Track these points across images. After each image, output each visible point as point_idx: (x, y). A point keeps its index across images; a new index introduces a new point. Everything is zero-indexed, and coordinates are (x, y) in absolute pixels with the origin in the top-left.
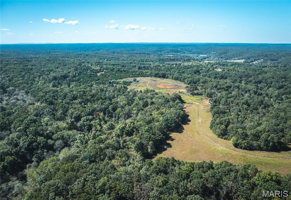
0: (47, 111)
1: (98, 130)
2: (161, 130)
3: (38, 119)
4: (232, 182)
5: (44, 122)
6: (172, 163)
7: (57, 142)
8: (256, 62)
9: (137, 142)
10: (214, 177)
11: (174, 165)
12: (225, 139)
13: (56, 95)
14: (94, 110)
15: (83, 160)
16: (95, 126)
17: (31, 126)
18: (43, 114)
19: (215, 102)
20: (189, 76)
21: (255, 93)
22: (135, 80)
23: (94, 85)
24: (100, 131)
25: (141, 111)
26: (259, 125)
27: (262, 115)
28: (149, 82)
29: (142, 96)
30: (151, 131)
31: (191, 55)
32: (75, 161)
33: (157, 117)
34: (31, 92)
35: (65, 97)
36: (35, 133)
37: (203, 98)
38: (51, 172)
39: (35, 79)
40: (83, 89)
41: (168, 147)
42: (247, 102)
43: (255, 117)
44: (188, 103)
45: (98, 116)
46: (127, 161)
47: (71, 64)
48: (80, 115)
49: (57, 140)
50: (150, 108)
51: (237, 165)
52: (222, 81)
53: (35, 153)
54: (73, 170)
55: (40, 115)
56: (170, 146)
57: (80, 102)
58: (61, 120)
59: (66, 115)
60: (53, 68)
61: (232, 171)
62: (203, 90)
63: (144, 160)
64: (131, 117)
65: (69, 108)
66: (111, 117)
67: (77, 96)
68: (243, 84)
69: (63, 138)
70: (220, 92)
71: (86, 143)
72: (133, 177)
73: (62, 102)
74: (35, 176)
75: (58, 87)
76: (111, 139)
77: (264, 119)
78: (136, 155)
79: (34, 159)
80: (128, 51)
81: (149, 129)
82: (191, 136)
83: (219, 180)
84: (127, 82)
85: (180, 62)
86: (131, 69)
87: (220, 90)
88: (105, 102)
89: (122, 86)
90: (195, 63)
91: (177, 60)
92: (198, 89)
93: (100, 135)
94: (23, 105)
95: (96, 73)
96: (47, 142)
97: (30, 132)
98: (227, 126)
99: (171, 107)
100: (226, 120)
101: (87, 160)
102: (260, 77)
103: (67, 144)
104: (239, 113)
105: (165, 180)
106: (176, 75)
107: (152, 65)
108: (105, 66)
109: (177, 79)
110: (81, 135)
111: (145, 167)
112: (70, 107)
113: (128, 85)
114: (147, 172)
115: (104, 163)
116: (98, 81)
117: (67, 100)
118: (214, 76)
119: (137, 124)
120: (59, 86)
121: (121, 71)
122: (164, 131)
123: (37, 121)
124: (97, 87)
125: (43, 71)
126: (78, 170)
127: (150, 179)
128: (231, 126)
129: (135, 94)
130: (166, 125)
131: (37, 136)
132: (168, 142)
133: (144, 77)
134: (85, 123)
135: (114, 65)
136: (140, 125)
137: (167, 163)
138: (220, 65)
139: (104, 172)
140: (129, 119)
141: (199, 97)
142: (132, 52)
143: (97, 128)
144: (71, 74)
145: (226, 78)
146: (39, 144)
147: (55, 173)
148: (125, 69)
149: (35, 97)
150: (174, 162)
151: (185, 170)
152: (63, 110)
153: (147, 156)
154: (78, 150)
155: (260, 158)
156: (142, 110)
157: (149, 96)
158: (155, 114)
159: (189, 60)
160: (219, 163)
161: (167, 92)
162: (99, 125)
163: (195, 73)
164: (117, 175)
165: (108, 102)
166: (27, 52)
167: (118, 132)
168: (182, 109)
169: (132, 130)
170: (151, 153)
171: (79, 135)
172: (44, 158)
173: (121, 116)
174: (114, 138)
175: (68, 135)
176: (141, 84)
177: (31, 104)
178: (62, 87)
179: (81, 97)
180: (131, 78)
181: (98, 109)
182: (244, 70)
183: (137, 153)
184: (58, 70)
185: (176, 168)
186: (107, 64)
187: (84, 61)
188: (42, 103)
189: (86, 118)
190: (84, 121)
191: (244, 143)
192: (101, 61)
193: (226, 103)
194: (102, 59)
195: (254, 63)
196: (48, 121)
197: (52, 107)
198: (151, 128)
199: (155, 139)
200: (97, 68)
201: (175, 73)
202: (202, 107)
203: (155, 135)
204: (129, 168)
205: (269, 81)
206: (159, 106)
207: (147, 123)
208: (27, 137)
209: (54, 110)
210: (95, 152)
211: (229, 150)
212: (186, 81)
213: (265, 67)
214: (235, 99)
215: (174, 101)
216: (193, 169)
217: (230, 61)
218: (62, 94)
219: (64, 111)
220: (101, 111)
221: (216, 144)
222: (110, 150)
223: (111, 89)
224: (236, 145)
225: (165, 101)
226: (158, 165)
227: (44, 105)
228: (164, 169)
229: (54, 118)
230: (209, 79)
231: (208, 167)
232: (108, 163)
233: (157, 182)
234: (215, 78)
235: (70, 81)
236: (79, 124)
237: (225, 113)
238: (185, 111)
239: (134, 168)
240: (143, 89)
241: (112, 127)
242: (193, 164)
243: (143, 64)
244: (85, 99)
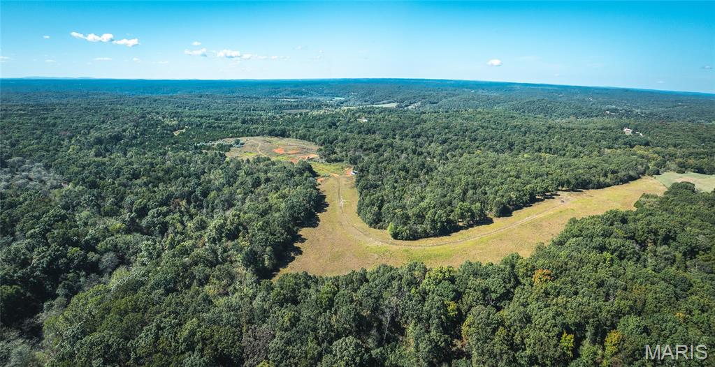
0: (85, 200)
1: (178, 232)
2: (283, 225)
3: (70, 214)
4: (396, 298)
5: (80, 219)
6: (305, 283)
7: (106, 255)
8: (412, 106)
9: (246, 249)
10: (370, 295)
11: (308, 286)
12: (379, 228)
13: (102, 171)
14: (170, 197)
15: (153, 288)
16: (173, 225)
17: (55, 226)
18: (78, 204)
19: (362, 171)
20: (321, 132)
21: (414, 152)
22: (237, 143)
23: (169, 153)
24: (182, 234)
25: (250, 194)
26: (423, 198)
27: (425, 183)
28: (260, 144)
29: (250, 168)
30: (268, 229)
31: (322, 99)
32: (140, 292)
33: (276, 204)
34: (55, 165)
35: (118, 174)
36: (63, 239)
37: (344, 166)
38: (94, 317)
39: (62, 142)
40: (149, 160)
41: (297, 255)
42: (404, 167)
43: (416, 188)
44: (323, 177)
45: (178, 207)
46: (230, 285)
47: (128, 115)
48: (146, 205)
49: (105, 252)
50: (265, 188)
51: (399, 267)
52: (369, 138)
53: (62, 278)
54: (136, 309)
55: (74, 207)
56: (299, 251)
57: (145, 183)
58: (111, 216)
59: (121, 207)
60: (95, 123)
61: (393, 279)
62: (344, 153)
63: (258, 282)
64: (234, 205)
65: (125, 193)
66: (201, 207)
67: (140, 172)
68: (397, 140)
69: (115, 248)
70: (367, 155)
71: (159, 256)
72: (241, 316)
73: (114, 183)
74: (61, 327)
75: (105, 157)
76: (202, 247)
77: (428, 189)
78: (246, 274)
79: (59, 291)
80: (223, 93)
81: (265, 224)
82: (331, 230)
83: (377, 299)
84: (225, 146)
85: (307, 111)
86: (229, 123)
87: (367, 152)
88: (188, 181)
89: (217, 152)
90: (329, 111)
91: (302, 107)
92: (335, 153)
93: (182, 241)
94: (41, 189)
95: (172, 132)
96: (86, 257)
97: (53, 238)
98: (380, 208)
99: (297, 185)
100: (378, 197)
101: (160, 288)
102: (419, 128)
103: (123, 260)
104: (396, 185)
105: (294, 316)
106: (302, 131)
107: (264, 117)
108: (186, 120)
109: (303, 138)
110: (149, 242)
111: (260, 295)
112: (128, 191)
113: (226, 151)
114: (264, 303)
115: (191, 292)
116: (177, 145)
117: (122, 179)
118: (358, 130)
119: (244, 217)
120: (107, 154)
121: (214, 127)
122: (289, 227)
123: (67, 218)
124: (174, 156)
125: (77, 128)
126: (146, 309)
127: (270, 316)
128: (386, 206)
129: (238, 167)
130: (292, 215)
131: (67, 246)
132: (296, 245)
133: (252, 136)
134: (155, 219)
135: (202, 117)
136: (250, 218)
137: (296, 284)
138: (365, 112)
139: (191, 309)
140: (231, 209)
141: (338, 165)
142: (231, 95)
143: (176, 228)
144: (128, 134)
145: (374, 133)
146: (71, 260)
147: (103, 317)
148: (221, 123)
149: (63, 175)
150: (308, 280)
151: (326, 293)
152: (114, 197)
153: (264, 274)
154: (143, 270)
155: (428, 249)
156: (252, 192)
157: (261, 169)
158: (273, 197)
159: (319, 106)
160: (375, 269)
161: (290, 160)
162: (180, 222)
163: (330, 127)
164: (214, 312)
165: (193, 181)
166: (44, 94)
167: (214, 233)
168: (314, 186)
169: (237, 228)
170: (270, 267)
171: (146, 242)
172: (80, 288)
173: (217, 205)
174: (207, 244)
175: (125, 243)
176: (247, 148)
177: (55, 188)
178: (112, 157)
179: (147, 173)
180: (231, 139)
181: (177, 194)
182: (397, 119)
183: (247, 270)
184: (104, 126)
185: (312, 291)
186: (189, 116)
187: (150, 110)
188: (76, 185)
189: (158, 210)
190: (153, 217)
191: (405, 230)
192: (180, 110)
193: (378, 171)
194: (181, 107)
195: (410, 107)
196: (88, 217)
197: (95, 193)
198: (268, 223)
199: (275, 242)
200: (174, 123)
201: (300, 128)
202: (343, 181)
203: (275, 235)
204: (234, 299)
205: (430, 133)
206: (278, 185)
207: (261, 214)
208: (47, 247)
209: (100, 197)
210: (175, 272)
211: (385, 245)
212: (317, 141)
213: (425, 113)
214: (388, 164)
215: (301, 174)
216: (338, 288)
217: (377, 106)
218: (112, 169)
219: (117, 199)
220: (182, 197)
221: (368, 239)
222: (200, 267)
223: (197, 158)
224: (396, 236)
225: (287, 176)
226: (282, 288)
227: (80, 189)
228: (292, 295)
229: (99, 212)
230: (351, 135)
231: (359, 279)
232: (198, 293)
233: (281, 322)
234: (359, 133)
235: (127, 145)
236: (144, 223)
237: (376, 186)
238: (319, 189)
239: (242, 299)
240: (251, 157)
241: (202, 226)
242: (337, 279)
243: (250, 115)
244: (153, 177)
